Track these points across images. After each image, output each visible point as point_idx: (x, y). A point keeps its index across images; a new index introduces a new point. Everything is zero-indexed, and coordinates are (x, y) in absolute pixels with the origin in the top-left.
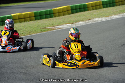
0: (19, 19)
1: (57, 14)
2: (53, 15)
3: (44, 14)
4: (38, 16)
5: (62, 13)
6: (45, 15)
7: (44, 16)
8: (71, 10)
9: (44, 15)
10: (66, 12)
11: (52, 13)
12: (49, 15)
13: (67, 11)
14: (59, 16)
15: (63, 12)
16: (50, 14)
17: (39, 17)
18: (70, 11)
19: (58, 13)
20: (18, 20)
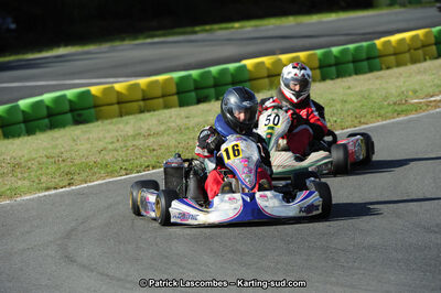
0: (269, 76)
1: (393, 57)
2: (377, 60)
3: (350, 58)
4: (330, 66)
5: (407, 56)
6: (354, 62)
7: (351, 65)
8: (436, 44)
9: (348, 62)
10: (420, 51)
11: (377, 54)
12: (365, 63)
13: (424, 46)
14: (399, 64)
15: (409, 50)
16: (368, 59)
17: (333, 69)
18: (434, 47)
19: (395, 54)
20: (266, 80)
